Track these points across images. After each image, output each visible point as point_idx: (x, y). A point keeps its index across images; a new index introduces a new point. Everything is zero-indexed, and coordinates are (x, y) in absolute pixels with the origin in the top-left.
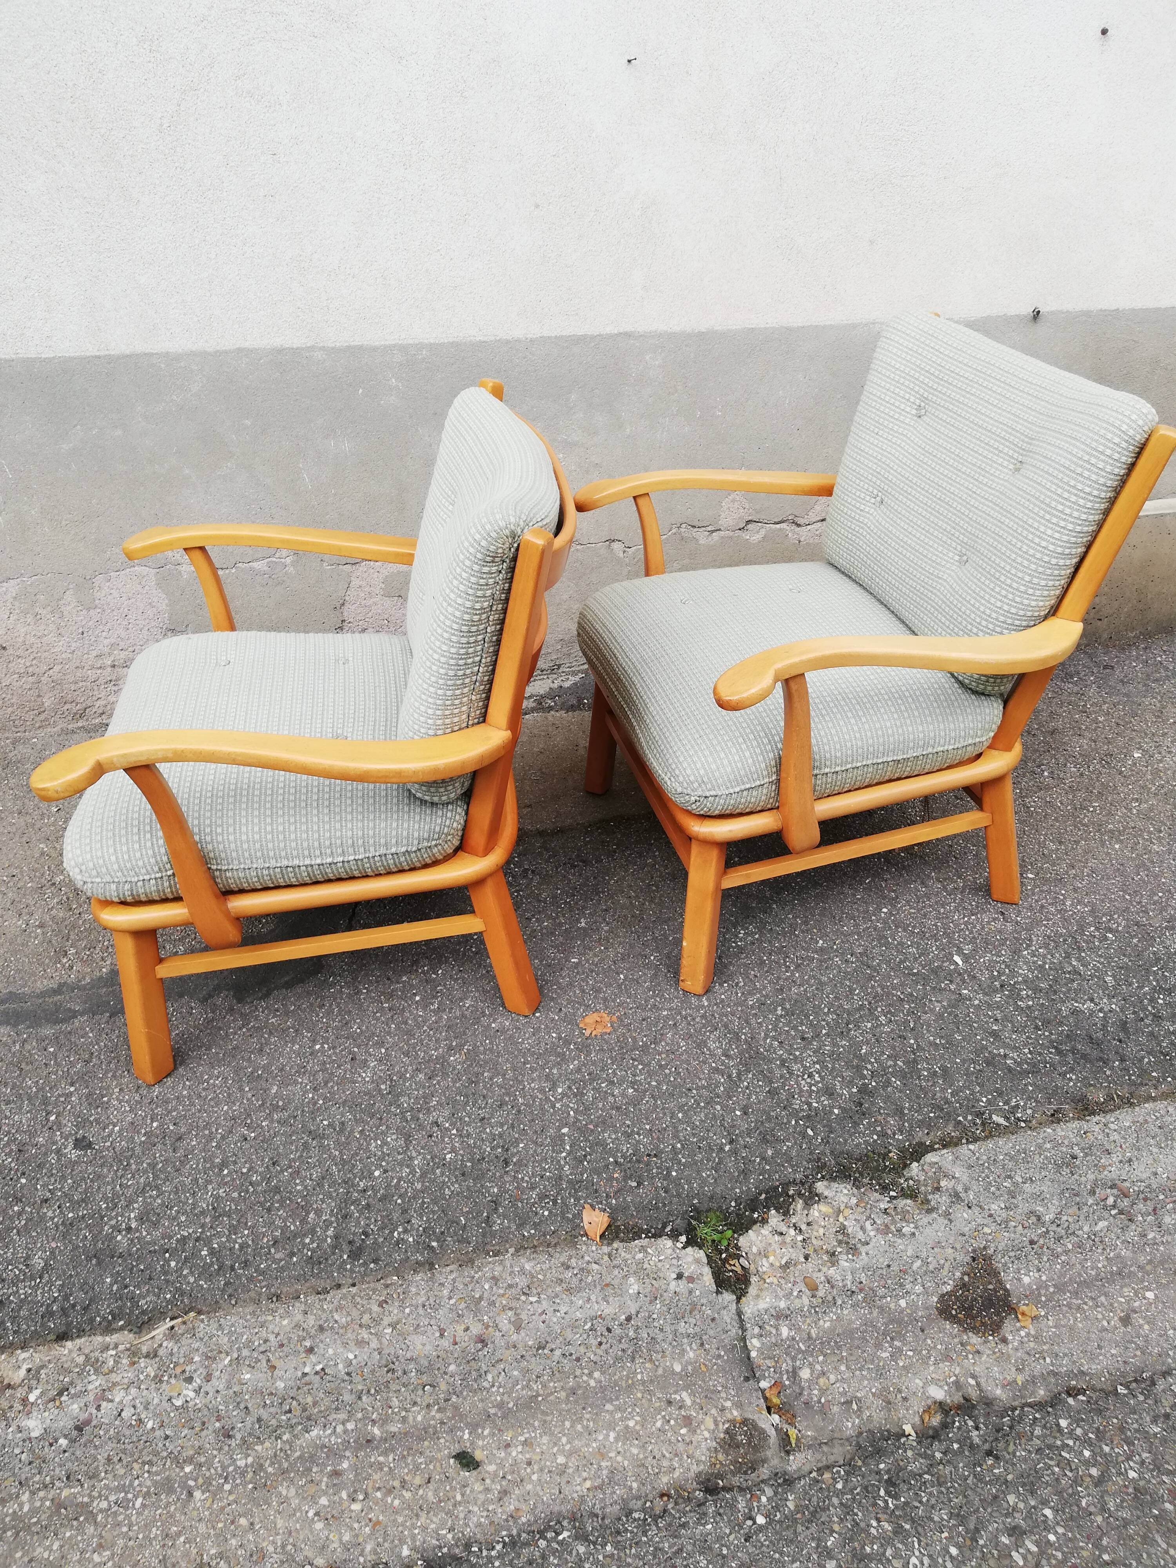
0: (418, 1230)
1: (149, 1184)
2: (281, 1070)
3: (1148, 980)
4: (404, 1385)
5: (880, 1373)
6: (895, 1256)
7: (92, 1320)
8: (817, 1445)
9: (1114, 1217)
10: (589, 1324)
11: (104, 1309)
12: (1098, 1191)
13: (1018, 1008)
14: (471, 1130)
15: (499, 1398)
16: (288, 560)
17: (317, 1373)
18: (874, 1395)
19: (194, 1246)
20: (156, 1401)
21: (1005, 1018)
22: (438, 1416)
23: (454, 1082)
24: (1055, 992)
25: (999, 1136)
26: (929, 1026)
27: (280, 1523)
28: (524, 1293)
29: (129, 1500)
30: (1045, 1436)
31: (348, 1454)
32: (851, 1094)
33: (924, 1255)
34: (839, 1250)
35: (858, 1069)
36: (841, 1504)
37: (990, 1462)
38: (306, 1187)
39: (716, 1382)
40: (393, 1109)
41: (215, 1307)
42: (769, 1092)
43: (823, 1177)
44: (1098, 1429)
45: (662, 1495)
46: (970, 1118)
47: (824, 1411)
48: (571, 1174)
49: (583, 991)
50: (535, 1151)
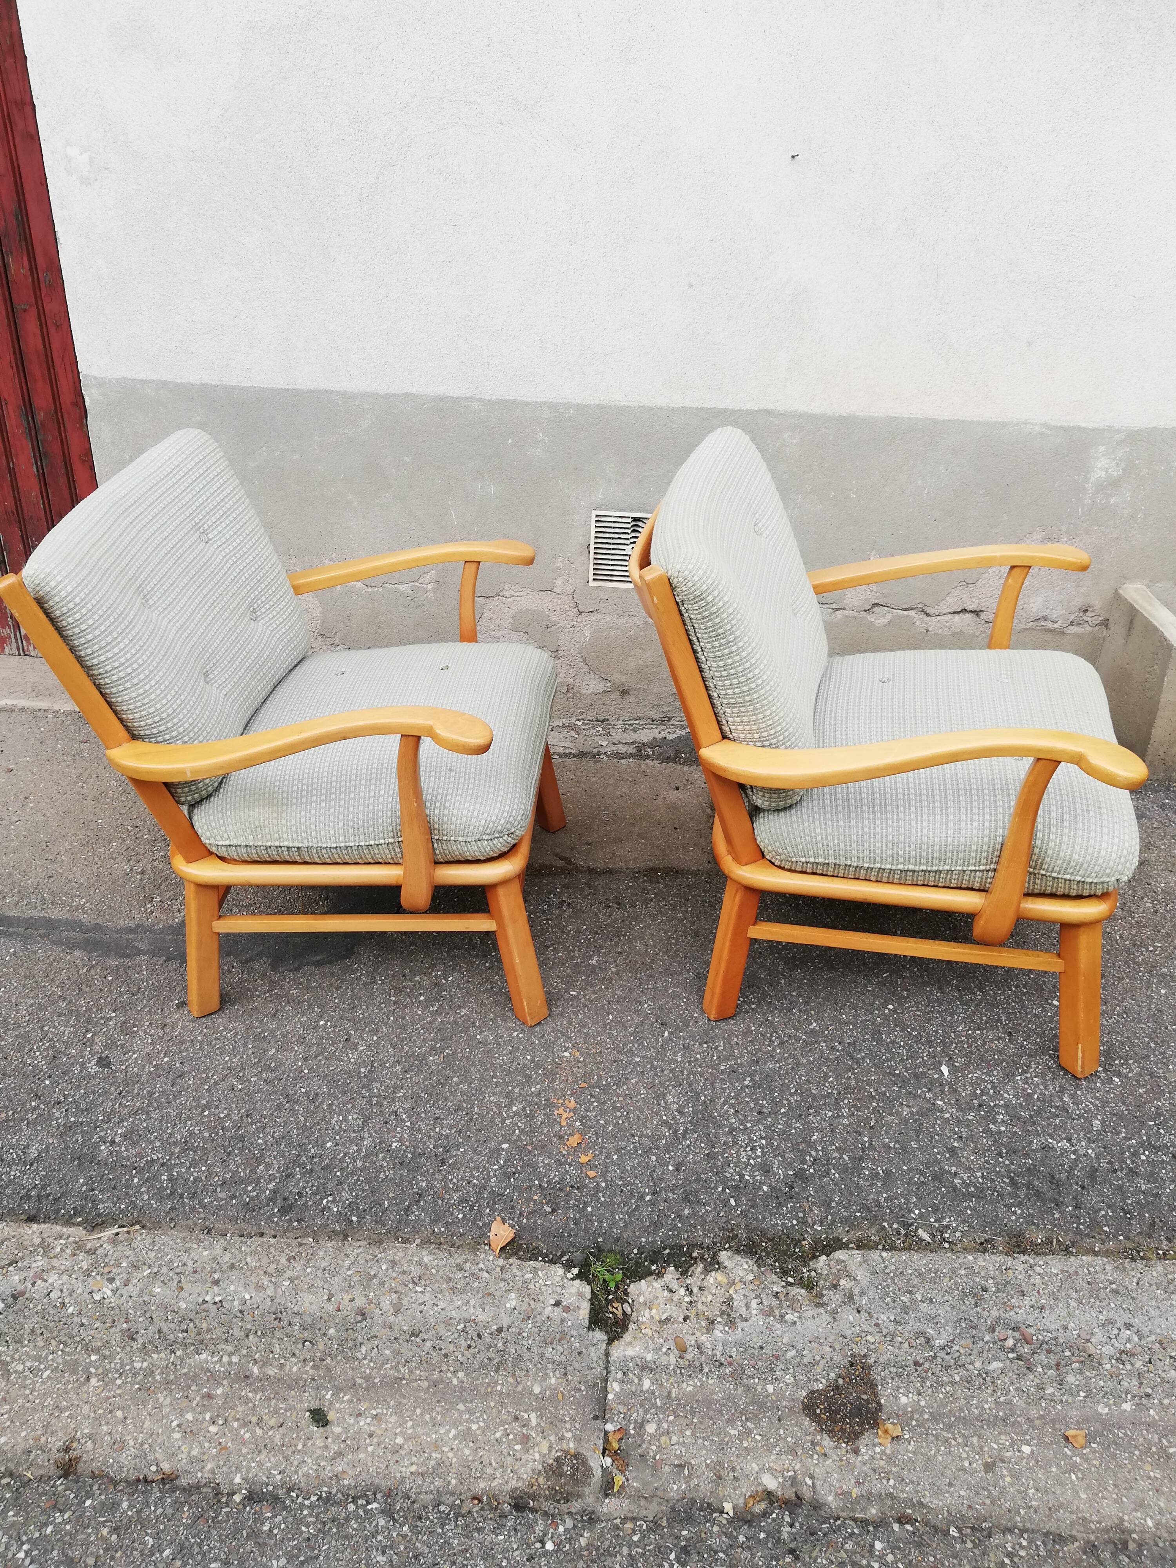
0: (345, 1202)
1: (141, 1108)
2: (285, 1036)
3: (1139, 1133)
4: (287, 1335)
5: (722, 1448)
6: (770, 1340)
7: (57, 1211)
8: (638, 1497)
9: (1011, 1360)
10: (462, 1326)
11: (70, 1204)
12: (998, 1329)
13: (987, 1131)
14: (423, 1126)
15: (368, 1371)
16: (430, 587)
17: (215, 1303)
18: (707, 1466)
19: (158, 1170)
20: (80, 1291)
21: (971, 1137)
22: (311, 1372)
23: (425, 1079)
24: (1034, 1124)
25: (917, 1251)
26: (890, 1127)
27: (147, 1424)
28: (413, 1282)
29: (40, 1370)
30: (854, 1552)
31: (225, 1382)
32: (786, 1176)
33: (800, 1346)
34: (719, 1319)
35: (803, 1153)
36: (630, 1555)
37: (788, 1560)
38: (266, 1142)
39: (566, 1412)
40: (363, 1092)
41: (157, 1225)
42: (708, 1155)
43: (730, 1247)
44: (911, 1561)
45: (474, 1498)
46: (895, 1226)
47: (655, 1469)
48: (495, 1187)
49: (570, 1023)
50: (472, 1158)
